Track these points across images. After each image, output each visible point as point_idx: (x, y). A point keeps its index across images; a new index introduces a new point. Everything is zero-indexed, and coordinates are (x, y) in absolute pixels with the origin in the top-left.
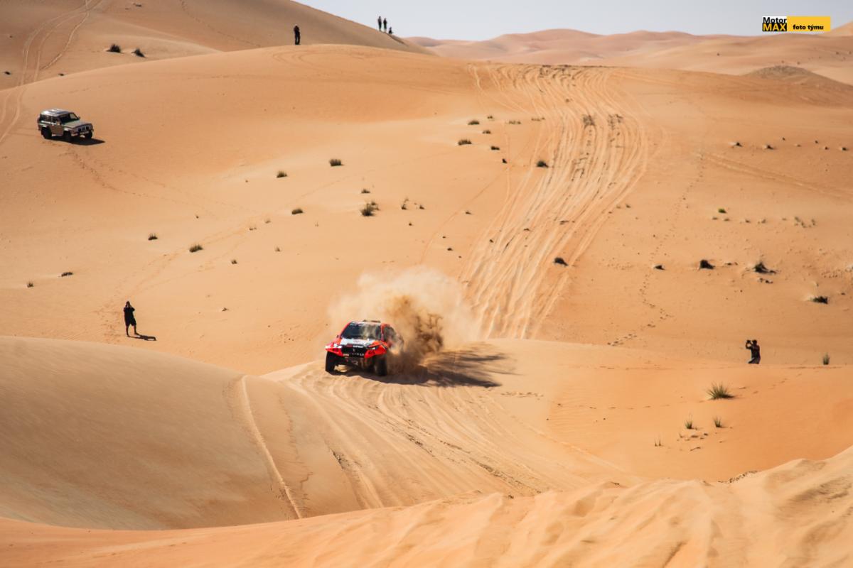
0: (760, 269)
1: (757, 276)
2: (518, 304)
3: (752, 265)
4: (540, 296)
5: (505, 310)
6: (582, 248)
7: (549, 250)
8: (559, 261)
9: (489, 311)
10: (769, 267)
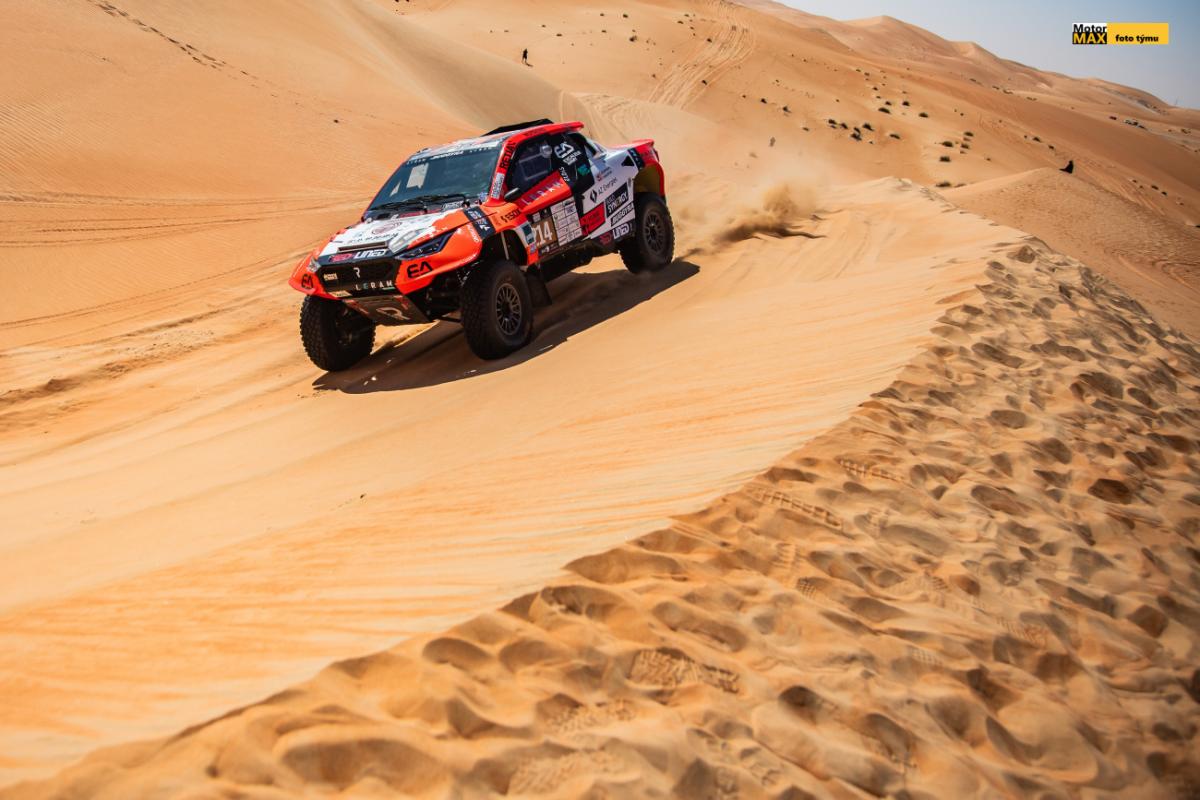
0: (785, 109)
1: (783, 111)
2: (682, 94)
3: (782, 106)
4: (692, 94)
5: (675, 95)
6: (714, 80)
7: (700, 76)
8: (704, 82)
9: (669, 94)
10: (789, 109)
